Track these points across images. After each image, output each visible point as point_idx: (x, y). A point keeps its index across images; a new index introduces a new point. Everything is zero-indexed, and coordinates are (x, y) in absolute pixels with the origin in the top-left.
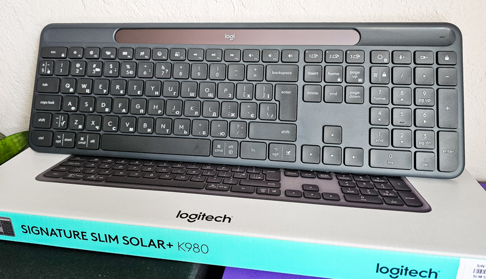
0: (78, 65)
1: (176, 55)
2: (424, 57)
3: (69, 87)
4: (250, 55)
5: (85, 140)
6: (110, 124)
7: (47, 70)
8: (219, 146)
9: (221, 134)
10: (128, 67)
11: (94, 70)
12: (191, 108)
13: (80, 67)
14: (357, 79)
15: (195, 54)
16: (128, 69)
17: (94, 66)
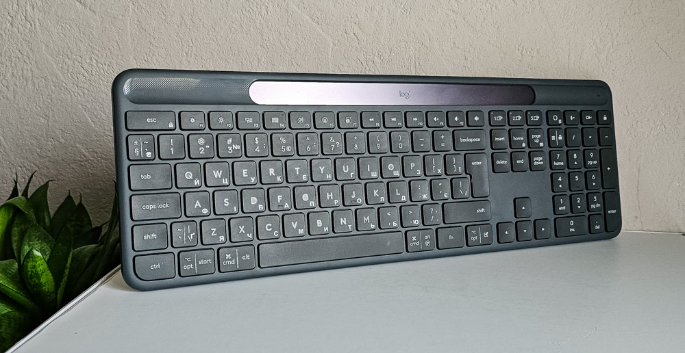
0: (201, 141)
1: (348, 121)
2: (589, 118)
3: (191, 177)
4: (435, 119)
5: (233, 257)
6: (269, 227)
7: (145, 152)
8: (414, 238)
9: (415, 222)
10: (283, 141)
11: (230, 148)
12: (375, 193)
13: (205, 144)
14: (539, 143)
15: (371, 120)
16: (284, 144)
17: (230, 141)
